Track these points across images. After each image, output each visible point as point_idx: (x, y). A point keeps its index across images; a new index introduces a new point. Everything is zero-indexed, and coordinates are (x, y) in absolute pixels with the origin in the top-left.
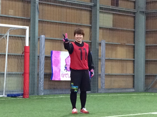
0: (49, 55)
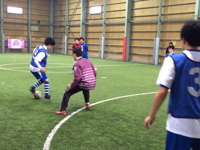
0: (6, 40)
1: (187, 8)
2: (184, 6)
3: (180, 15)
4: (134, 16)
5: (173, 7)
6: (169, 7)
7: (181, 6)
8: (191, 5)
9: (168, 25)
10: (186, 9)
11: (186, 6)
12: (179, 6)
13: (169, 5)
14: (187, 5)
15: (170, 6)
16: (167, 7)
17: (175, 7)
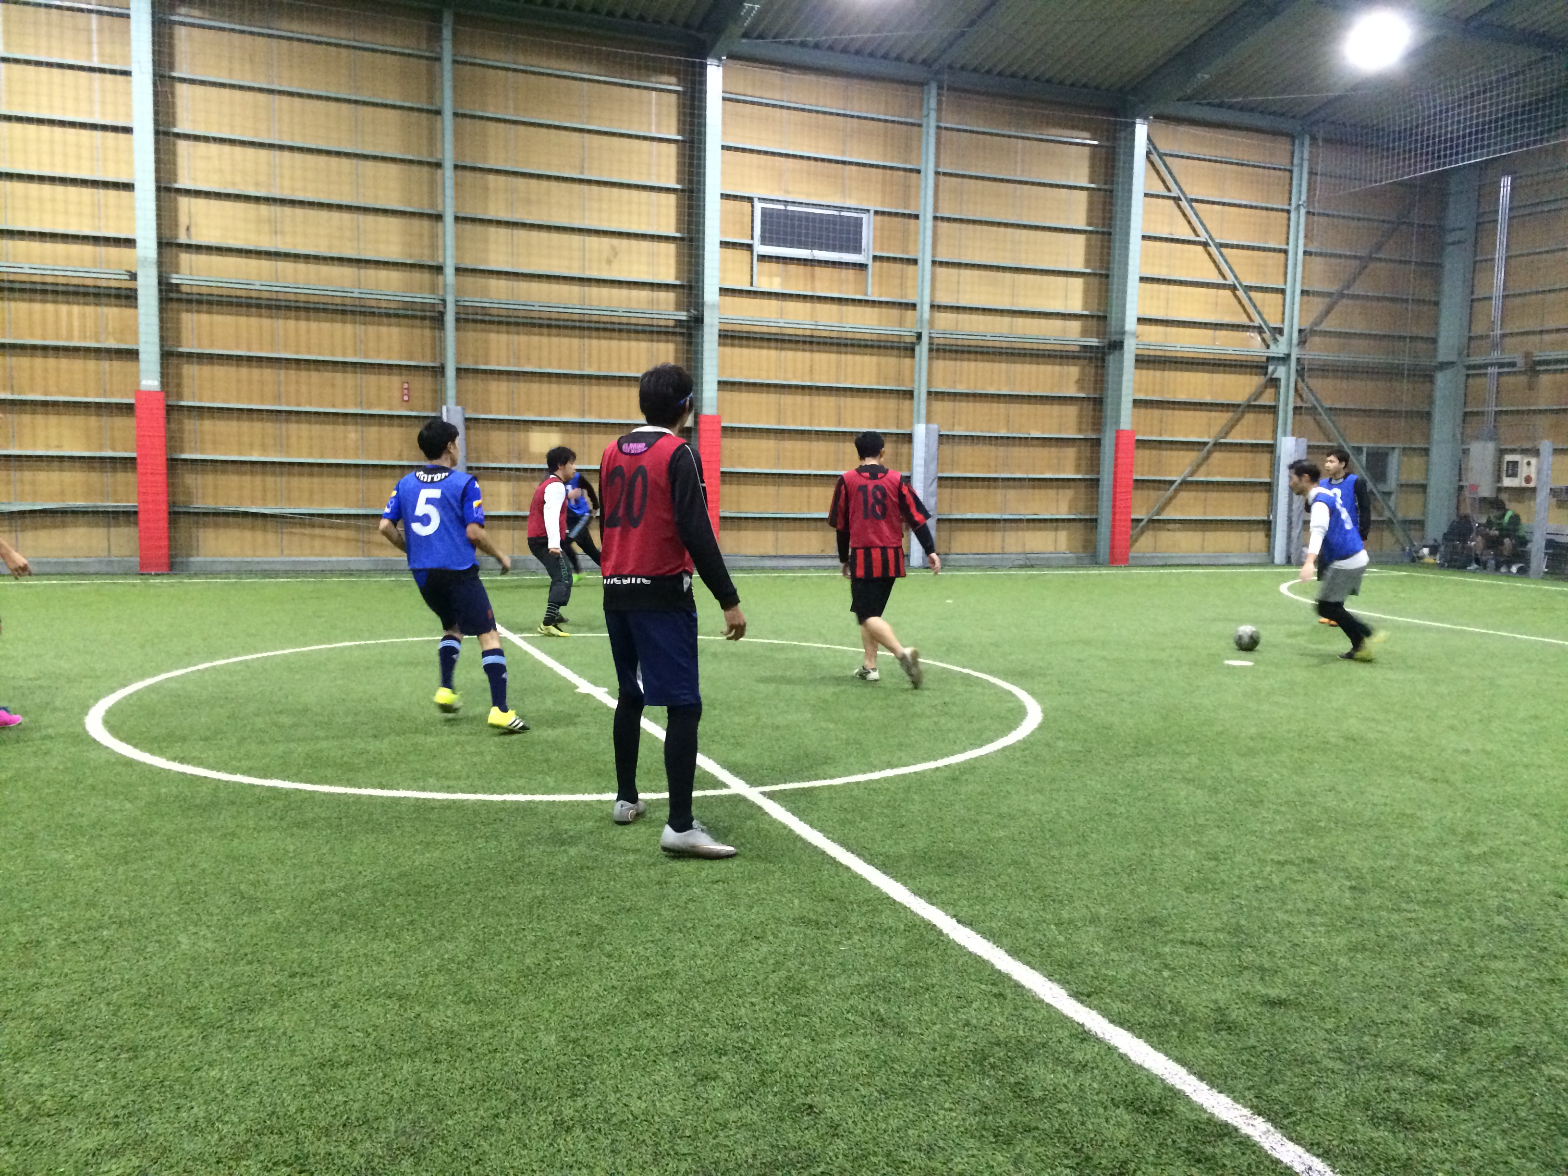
1: (616, 254)
2: (594, 240)
3: (576, 289)
4: (183, 239)
5: (522, 233)
6: (492, 230)
7: (576, 239)
8: (634, 243)
9: (493, 336)
10: (609, 262)
11: (605, 241)
12: (565, 237)
13: (491, 215)
14: (615, 241)
15: (499, 223)
16: (479, 229)
17: (535, 234)
